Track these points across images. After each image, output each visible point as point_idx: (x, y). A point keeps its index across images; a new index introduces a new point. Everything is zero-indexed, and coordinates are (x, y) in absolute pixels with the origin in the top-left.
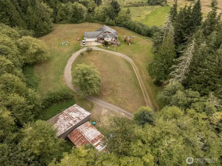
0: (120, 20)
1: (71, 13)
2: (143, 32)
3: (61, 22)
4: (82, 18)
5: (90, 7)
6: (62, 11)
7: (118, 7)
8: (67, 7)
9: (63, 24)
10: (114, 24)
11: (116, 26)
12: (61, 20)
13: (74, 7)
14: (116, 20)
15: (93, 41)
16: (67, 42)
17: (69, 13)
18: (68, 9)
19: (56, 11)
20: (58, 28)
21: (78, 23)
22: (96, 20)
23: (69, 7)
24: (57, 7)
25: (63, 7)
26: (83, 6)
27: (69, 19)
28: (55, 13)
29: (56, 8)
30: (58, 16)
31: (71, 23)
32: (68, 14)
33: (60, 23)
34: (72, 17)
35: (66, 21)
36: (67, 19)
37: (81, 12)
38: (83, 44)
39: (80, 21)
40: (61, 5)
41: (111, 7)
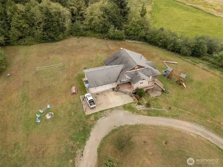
0: (133, 29)
1: (40, 23)
2: (185, 49)
3: (21, 41)
4: (63, 30)
5: (74, 7)
6: (20, 21)
7: (125, 5)
8: (28, 11)
9: (26, 45)
10: (124, 36)
11: (126, 39)
12: (21, 38)
13: (44, 10)
14: (126, 28)
15: (108, 91)
16: (49, 107)
17: (36, 23)
18: (33, 15)
19: (7, 20)
20: (18, 58)
21: (57, 41)
22: (89, 32)
23: (33, 10)
24: (9, 13)
25: (21, 12)
26: (61, 7)
27: (36, 34)
28: (6, 25)
29: (6, 14)
30: (14, 32)
31: (43, 43)
32: (33, 24)
33: (20, 44)
34: (43, 31)
35: (31, 38)
36: (33, 35)
37: (60, 19)
38: (92, 108)
39: (61, 36)
40: (15, 9)
41: (114, 7)
